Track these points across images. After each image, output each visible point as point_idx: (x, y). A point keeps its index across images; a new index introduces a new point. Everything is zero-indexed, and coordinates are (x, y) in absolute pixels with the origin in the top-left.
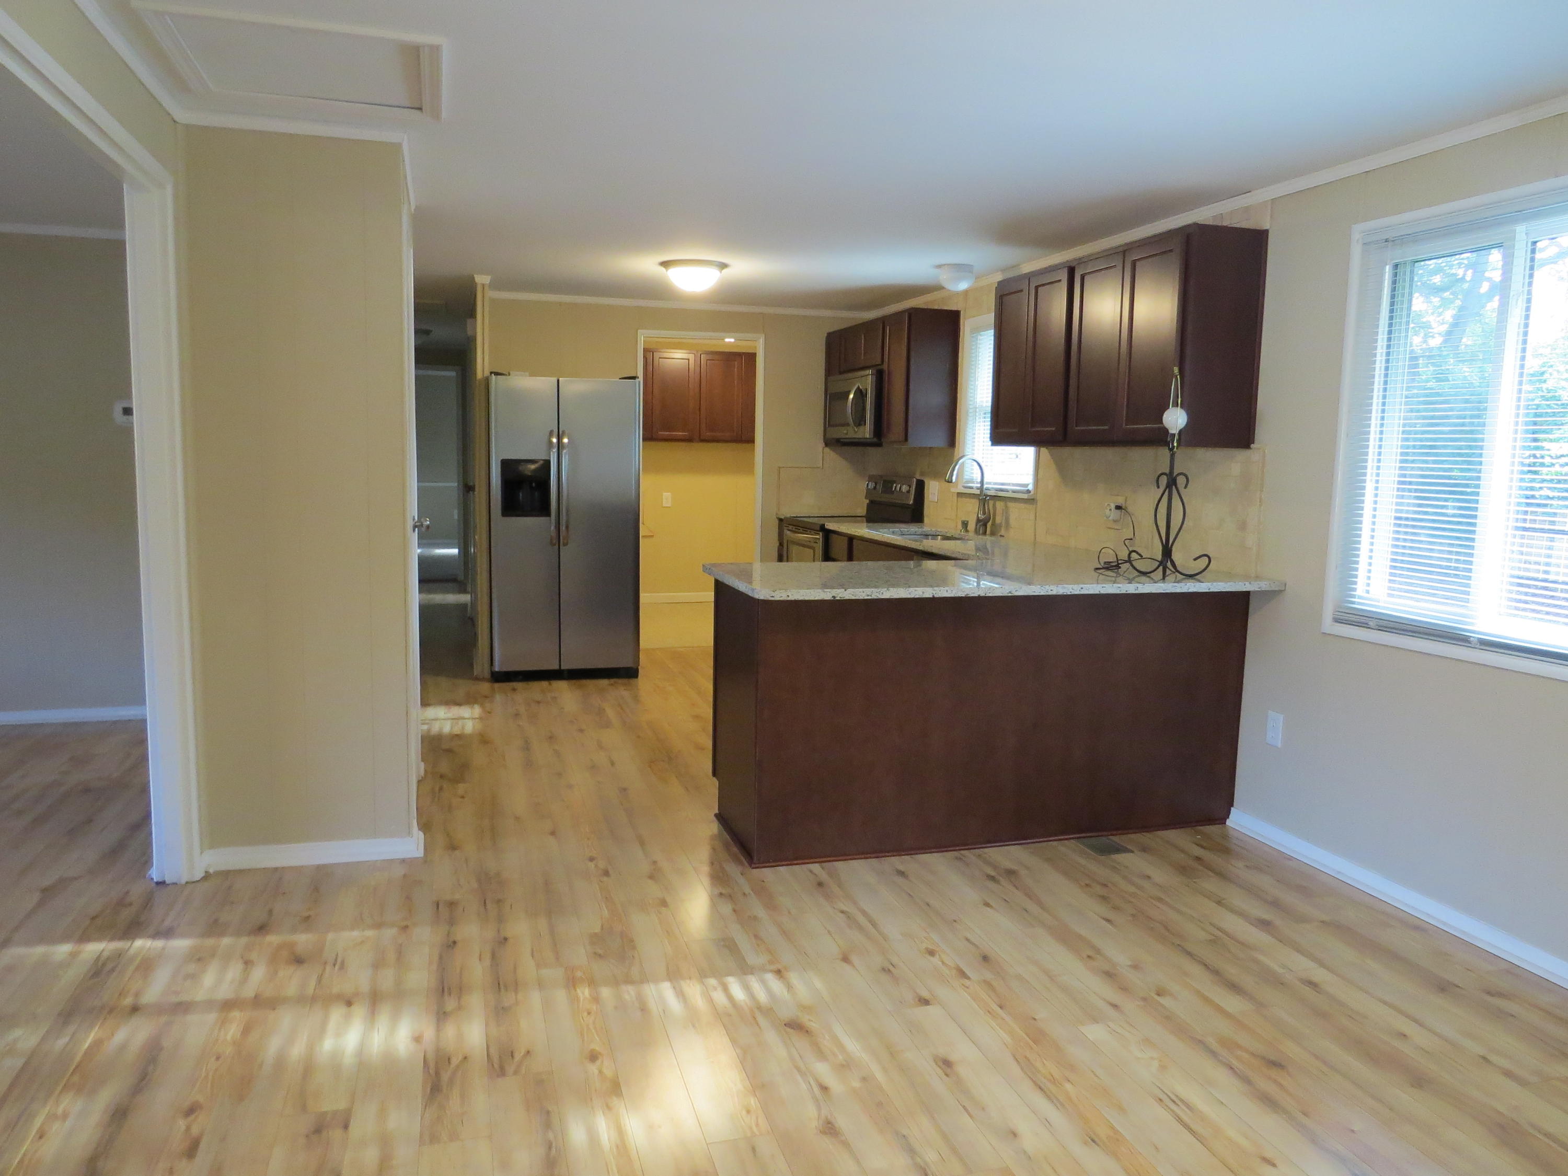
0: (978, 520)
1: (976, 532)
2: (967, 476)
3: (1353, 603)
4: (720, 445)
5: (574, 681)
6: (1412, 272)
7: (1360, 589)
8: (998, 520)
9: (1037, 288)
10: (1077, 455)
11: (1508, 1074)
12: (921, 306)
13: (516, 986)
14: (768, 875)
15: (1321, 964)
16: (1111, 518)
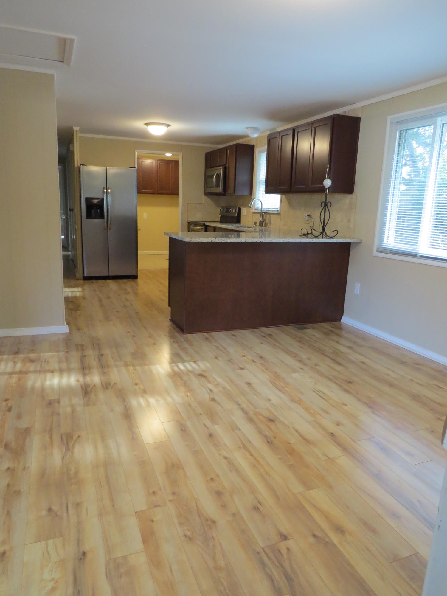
0: (260, 222)
1: (259, 225)
2: (256, 206)
3: (383, 245)
4: (164, 195)
5: (114, 280)
6: (406, 133)
7: (385, 241)
8: (267, 221)
9: (282, 137)
10: (295, 197)
11: (418, 383)
12: (241, 143)
13: (108, 367)
14: (190, 336)
15: (367, 358)
16: (306, 219)
